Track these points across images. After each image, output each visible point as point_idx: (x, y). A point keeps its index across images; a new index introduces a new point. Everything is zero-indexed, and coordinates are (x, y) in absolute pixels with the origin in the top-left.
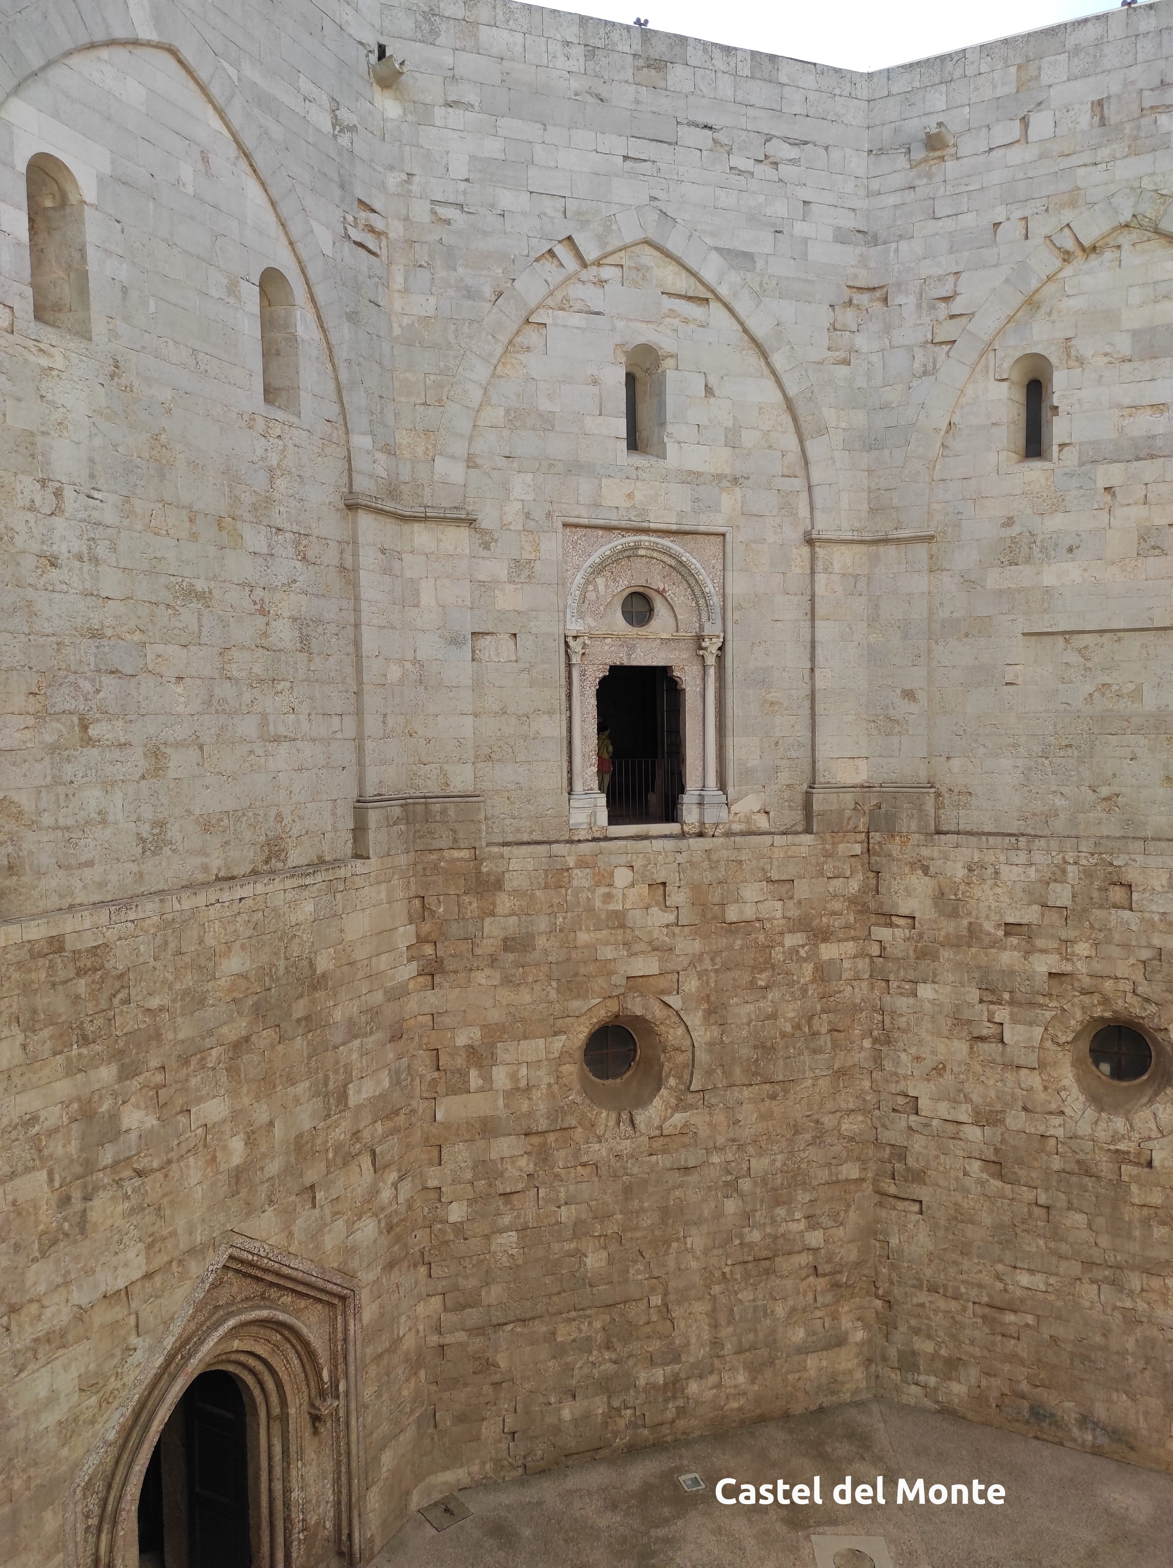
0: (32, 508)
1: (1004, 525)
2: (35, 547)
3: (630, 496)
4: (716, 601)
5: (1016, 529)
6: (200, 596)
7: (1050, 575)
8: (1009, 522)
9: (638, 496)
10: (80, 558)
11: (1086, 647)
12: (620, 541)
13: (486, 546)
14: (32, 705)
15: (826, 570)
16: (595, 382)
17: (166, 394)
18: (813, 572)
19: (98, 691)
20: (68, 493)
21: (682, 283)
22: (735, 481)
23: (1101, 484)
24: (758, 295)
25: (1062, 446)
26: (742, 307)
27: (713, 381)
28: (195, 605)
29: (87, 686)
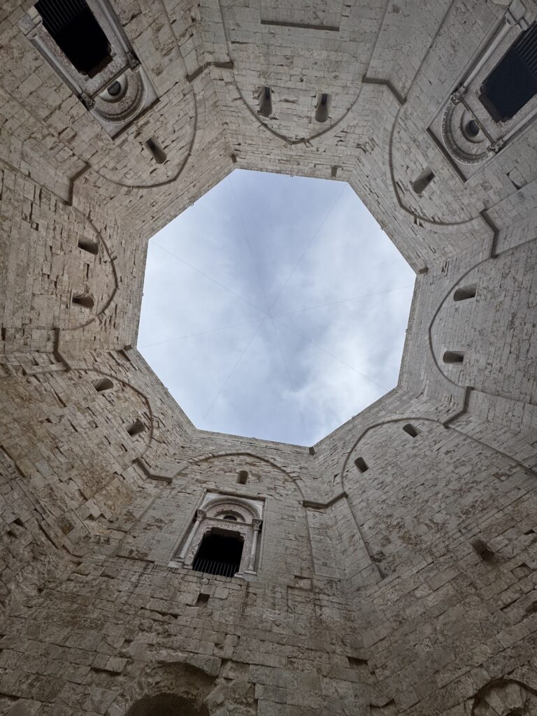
0: (490, 372)
1: (338, 76)
2: (497, 372)
3: (442, 169)
4: (444, 110)
5: (333, 74)
6: (513, 318)
7: (325, 54)
8: (335, 77)
9: (441, 167)
10: (501, 360)
11: (315, 19)
12: (457, 160)
13: (488, 201)
14: (531, 381)
15: (404, 87)
16: (430, 198)
17: (473, 330)
18: (409, 90)
19: (532, 358)
20: (489, 361)
21: (399, 191)
22: (414, 141)
23: (304, 83)
24: (385, 174)
25: (315, 97)
26: (389, 175)
27: (405, 168)
28: (515, 320)
29: (529, 362)
